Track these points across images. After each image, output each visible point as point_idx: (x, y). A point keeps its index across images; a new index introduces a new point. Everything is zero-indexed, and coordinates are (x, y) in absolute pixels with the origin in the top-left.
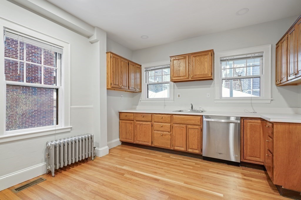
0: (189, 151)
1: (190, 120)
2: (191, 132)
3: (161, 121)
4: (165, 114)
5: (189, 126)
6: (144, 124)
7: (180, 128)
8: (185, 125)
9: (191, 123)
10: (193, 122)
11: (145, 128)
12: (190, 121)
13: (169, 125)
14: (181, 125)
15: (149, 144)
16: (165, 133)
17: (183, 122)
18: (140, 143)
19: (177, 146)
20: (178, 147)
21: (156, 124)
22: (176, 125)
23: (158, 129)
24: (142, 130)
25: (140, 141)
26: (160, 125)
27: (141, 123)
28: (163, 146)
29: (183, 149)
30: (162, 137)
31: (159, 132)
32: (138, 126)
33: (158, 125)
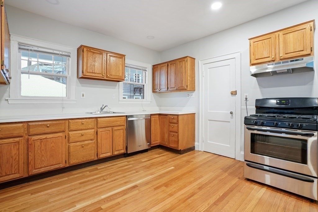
0: (115, 154)
1: (117, 121)
2: (117, 133)
3: (81, 128)
4: (86, 118)
5: (115, 128)
6: (51, 137)
7: (105, 132)
8: (111, 128)
9: (117, 125)
10: (119, 123)
11: (52, 143)
12: (116, 123)
13: (92, 132)
14: (107, 128)
15: (62, 166)
16: (86, 142)
17: (109, 125)
18: (43, 170)
19: (102, 154)
20: (104, 153)
21: (74, 134)
22: (101, 130)
23: (77, 140)
24: (46, 149)
25: (41, 168)
26: (80, 133)
27: (43, 137)
28: (85, 159)
29: (109, 154)
30: (82, 149)
31: (78, 143)
32: (38, 143)
33: (76, 134)
